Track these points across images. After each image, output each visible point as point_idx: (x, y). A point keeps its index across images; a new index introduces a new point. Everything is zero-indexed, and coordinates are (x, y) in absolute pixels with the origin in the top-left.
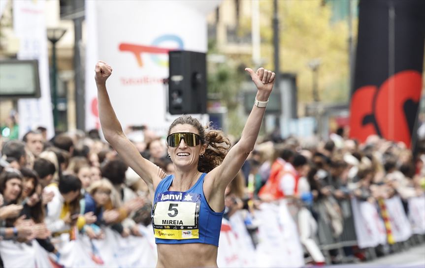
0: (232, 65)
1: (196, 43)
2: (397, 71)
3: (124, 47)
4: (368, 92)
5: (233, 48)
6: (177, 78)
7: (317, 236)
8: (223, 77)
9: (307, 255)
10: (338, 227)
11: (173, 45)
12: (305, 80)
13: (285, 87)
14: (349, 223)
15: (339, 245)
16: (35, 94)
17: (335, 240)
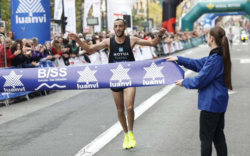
0: (140, 17)
1: (129, 13)
2: (171, 17)
3: (115, 14)
4: (165, 22)
5: (140, 14)
6: (125, 21)
7: (155, 52)
8: (138, 20)
9: (153, 56)
10: (160, 50)
11: (125, 14)
12: (155, 20)
13: (150, 22)
14: (162, 49)
15: (160, 53)
16: (98, 24)
17: (159, 52)
